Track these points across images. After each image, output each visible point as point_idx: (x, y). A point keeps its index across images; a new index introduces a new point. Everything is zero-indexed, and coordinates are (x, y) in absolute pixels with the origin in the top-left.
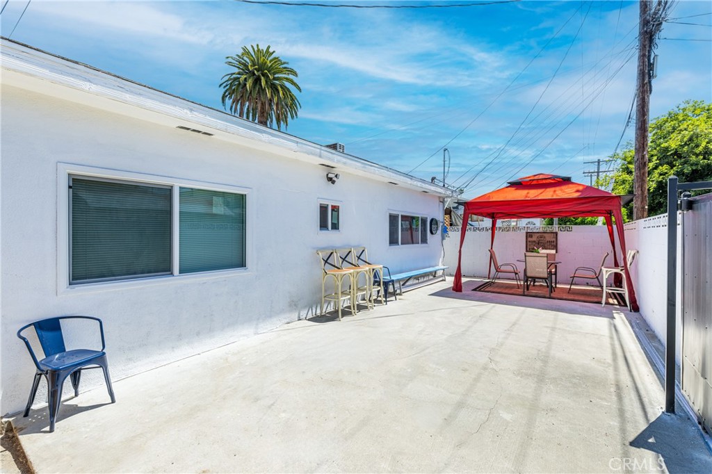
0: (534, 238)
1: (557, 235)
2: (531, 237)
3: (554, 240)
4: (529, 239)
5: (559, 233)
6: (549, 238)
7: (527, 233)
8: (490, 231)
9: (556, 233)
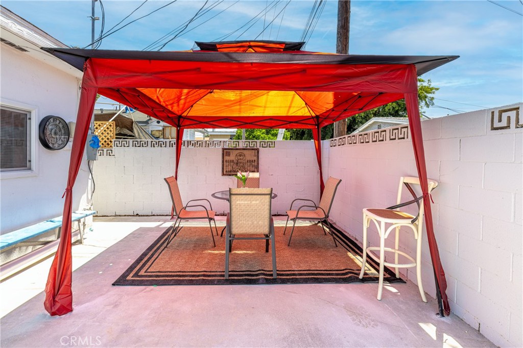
0: (232, 157)
1: (258, 152)
2: (228, 154)
3: (255, 158)
4: (227, 158)
5: (261, 149)
6: (249, 156)
7: (224, 149)
8: (175, 146)
9: (258, 150)
